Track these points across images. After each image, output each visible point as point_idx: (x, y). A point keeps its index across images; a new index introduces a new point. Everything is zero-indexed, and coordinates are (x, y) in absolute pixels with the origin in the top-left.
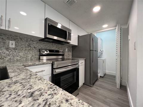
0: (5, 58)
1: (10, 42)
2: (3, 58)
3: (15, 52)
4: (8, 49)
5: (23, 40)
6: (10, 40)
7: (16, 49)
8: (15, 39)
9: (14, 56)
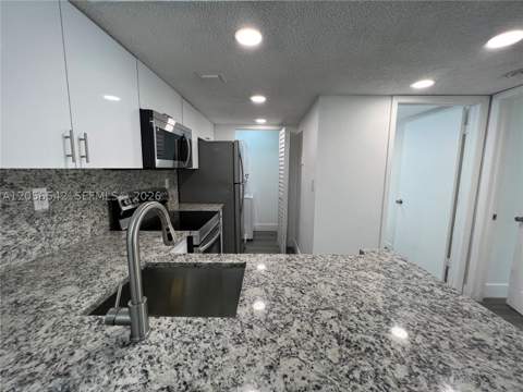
0: (29, 252)
1: (35, 191)
2: (25, 253)
3: (52, 223)
4: (31, 218)
5: (66, 178)
6: (32, 186)
7: (53, 214)
8: (44, 180)
9: (50, 238)
